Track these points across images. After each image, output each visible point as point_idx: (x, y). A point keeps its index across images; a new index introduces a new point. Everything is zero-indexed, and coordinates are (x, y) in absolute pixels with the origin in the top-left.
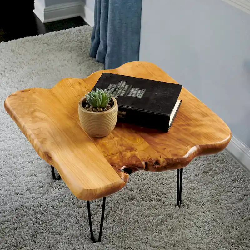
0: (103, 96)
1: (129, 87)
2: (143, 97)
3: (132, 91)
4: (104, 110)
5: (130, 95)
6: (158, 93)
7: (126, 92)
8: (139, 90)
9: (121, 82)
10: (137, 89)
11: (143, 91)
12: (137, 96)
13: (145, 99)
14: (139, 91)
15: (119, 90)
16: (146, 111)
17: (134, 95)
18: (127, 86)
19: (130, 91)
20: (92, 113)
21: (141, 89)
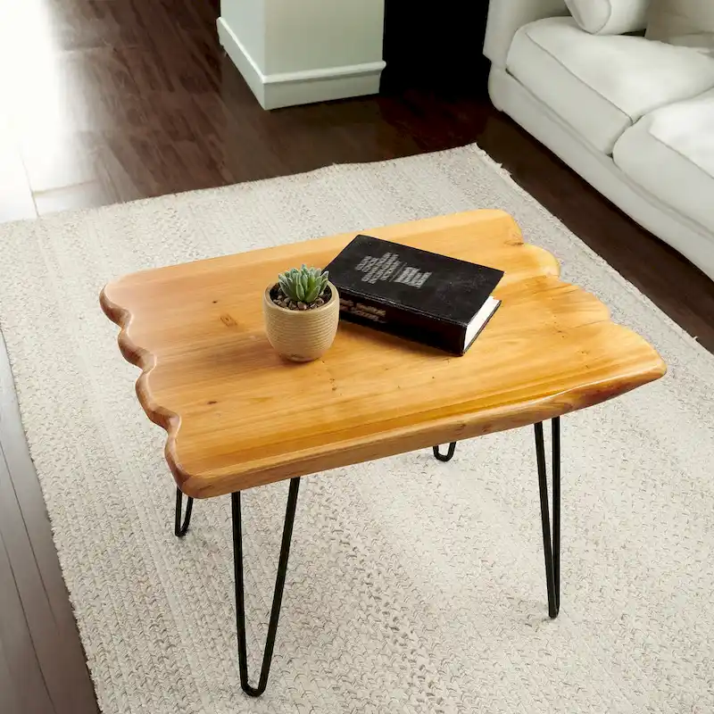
0: (309, 280)
1: (401, 265)
2: (422, 286)
3: (405, 273)
4: (309, 308)
5: (399, 280)
6: (454, 282)
7: (394, 273)
8: (419, 272)
9: (388, 255)
10: (415, 271)
11: (426, 275)
12: (413, 283)
13: (427, 289)
14: (419, 275)
15: (381, 268)
16: (421, 312)
17: (406, 281)
18: (397, 264)
19: (401, 273)
20: (287, 310)
21: (423, 272)
